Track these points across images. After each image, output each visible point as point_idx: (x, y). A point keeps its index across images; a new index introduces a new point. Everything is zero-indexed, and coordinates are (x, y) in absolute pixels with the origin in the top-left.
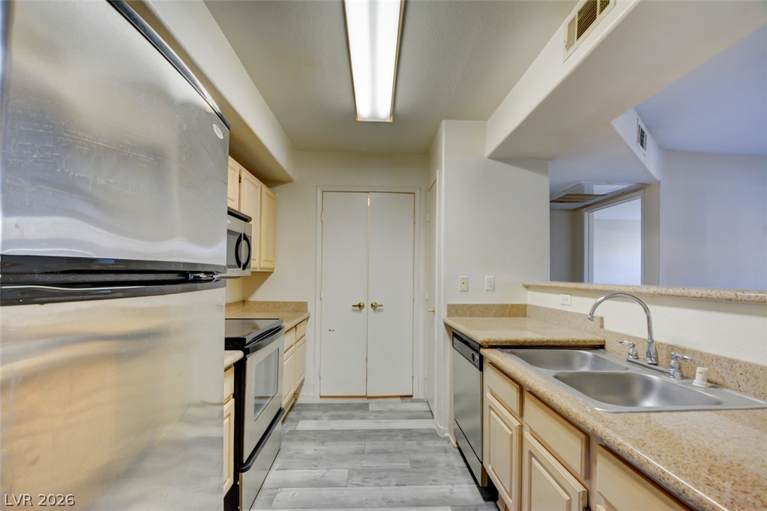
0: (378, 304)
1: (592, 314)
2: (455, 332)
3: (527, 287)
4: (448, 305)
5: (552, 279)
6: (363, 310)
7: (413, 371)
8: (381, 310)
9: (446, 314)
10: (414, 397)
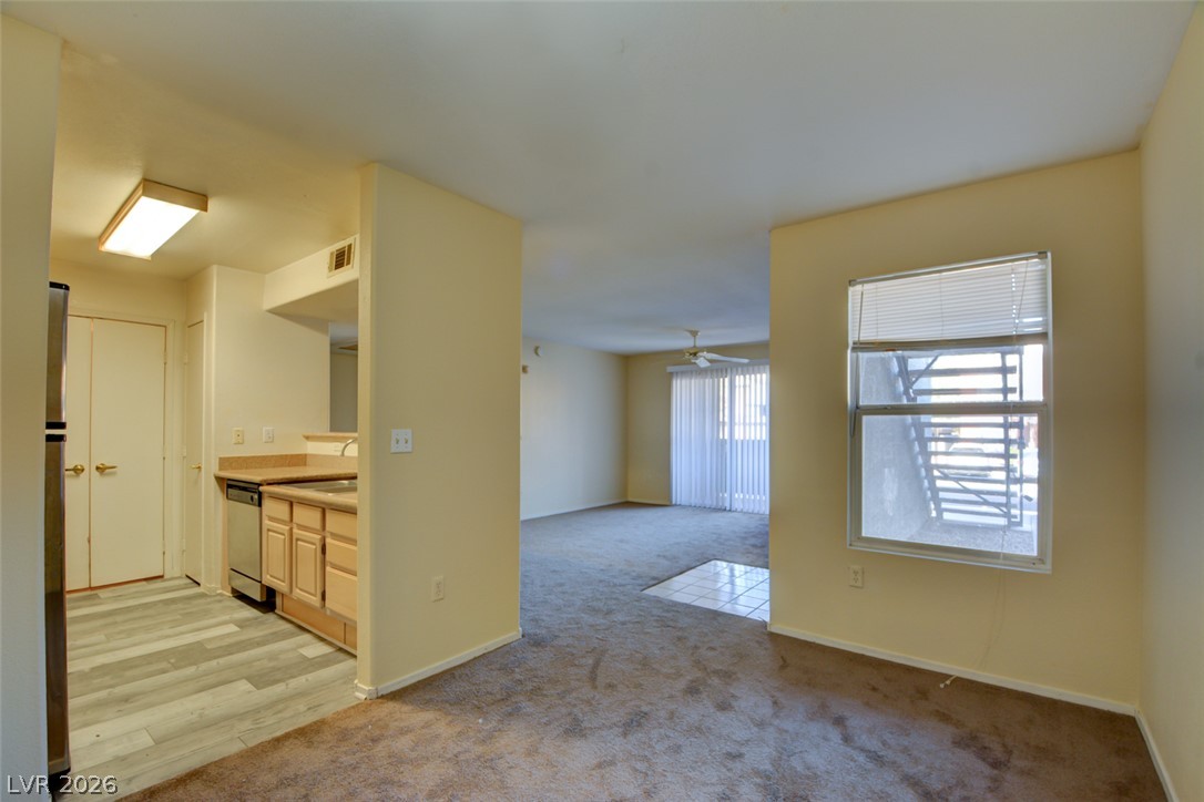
0: (107, 465)
1: (343, 454)
2: (230, 482)
3: (307, 438)
4: (220, 459)
5: (332, 430)
6: (82, 475)
7: (164, 545)
8: (114, 473)
9: (217, 468)
10: (166, 577)
